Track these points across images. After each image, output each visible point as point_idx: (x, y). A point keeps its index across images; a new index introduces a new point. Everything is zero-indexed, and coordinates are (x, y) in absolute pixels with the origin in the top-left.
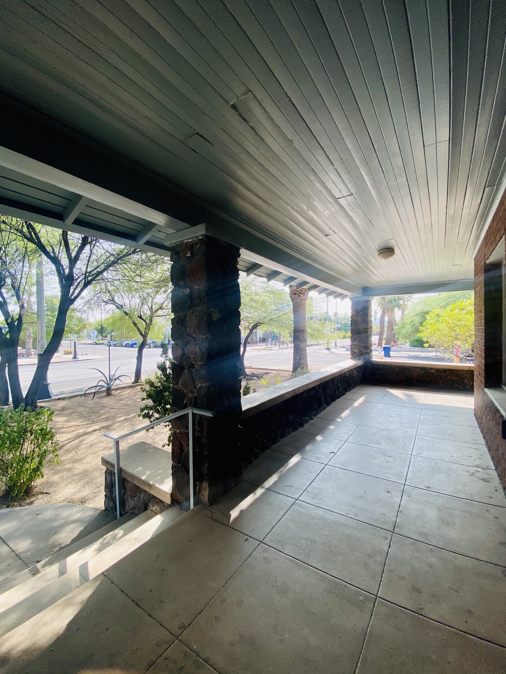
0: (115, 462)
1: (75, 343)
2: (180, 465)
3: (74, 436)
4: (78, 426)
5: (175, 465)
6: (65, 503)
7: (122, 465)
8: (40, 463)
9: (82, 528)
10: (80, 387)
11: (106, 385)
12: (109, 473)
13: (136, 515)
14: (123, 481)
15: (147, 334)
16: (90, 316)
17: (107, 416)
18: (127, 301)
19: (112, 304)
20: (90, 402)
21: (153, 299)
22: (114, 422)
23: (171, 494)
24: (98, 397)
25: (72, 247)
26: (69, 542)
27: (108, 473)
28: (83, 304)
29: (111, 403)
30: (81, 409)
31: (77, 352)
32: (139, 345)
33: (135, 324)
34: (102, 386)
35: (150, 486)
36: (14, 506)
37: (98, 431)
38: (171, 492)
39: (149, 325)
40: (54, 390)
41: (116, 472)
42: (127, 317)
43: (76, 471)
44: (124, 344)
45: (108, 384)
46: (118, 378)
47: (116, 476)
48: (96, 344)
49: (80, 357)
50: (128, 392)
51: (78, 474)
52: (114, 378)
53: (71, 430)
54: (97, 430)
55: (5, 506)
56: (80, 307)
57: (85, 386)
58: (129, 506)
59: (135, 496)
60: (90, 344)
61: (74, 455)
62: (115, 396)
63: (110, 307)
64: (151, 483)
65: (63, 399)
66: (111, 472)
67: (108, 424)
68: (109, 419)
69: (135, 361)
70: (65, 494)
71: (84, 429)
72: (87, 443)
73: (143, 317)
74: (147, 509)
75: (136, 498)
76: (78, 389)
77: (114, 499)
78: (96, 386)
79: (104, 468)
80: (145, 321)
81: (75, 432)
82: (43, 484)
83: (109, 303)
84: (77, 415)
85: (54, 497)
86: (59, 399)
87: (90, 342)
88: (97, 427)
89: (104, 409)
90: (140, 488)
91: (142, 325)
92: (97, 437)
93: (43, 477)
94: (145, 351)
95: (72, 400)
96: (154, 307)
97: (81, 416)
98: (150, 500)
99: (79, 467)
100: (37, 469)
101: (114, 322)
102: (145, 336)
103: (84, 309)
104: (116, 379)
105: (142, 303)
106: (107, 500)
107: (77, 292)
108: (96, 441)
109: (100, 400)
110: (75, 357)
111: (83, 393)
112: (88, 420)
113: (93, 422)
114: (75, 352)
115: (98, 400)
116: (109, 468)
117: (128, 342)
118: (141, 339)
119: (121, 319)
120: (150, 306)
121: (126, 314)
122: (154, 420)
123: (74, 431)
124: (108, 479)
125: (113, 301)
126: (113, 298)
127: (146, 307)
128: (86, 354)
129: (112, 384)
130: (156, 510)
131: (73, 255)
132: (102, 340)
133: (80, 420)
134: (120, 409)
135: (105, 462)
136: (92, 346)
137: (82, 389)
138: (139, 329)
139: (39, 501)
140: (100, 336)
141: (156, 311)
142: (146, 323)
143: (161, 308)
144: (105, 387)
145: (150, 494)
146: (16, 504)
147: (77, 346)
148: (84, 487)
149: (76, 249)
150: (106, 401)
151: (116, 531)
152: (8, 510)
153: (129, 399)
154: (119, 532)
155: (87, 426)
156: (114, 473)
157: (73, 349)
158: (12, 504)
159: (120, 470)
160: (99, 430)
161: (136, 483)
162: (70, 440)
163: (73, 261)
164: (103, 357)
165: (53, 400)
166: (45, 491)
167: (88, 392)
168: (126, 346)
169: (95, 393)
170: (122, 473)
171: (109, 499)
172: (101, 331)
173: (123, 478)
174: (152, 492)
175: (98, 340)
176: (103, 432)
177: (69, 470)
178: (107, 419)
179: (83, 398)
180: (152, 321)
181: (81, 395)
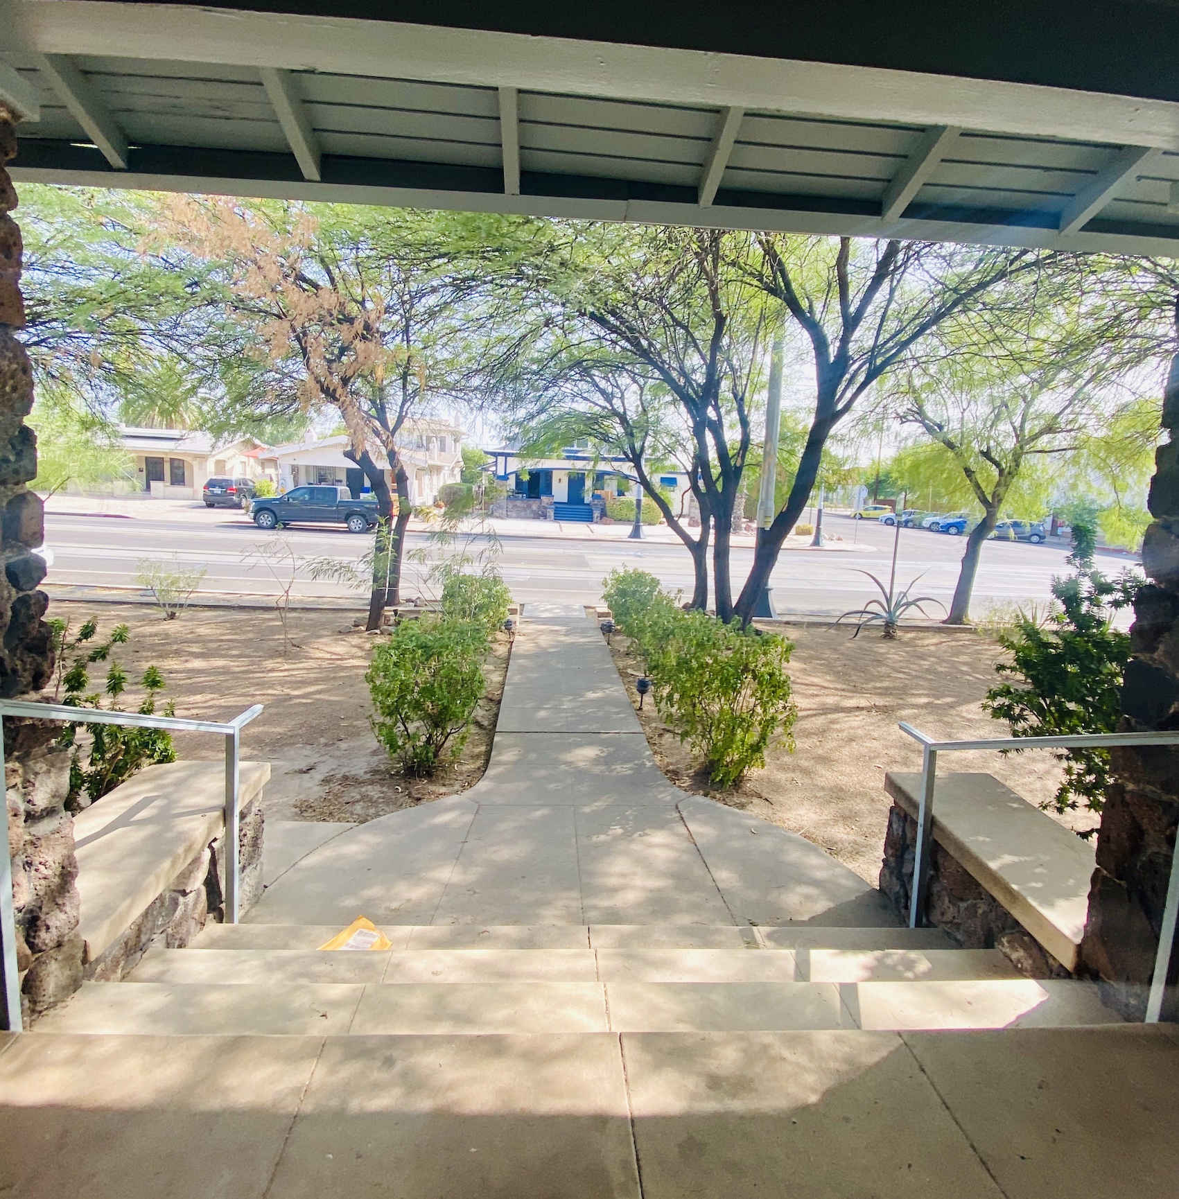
0: (919, 796)
1: (820, 511)
2: (1123, 883)
3: (814, 706)
4: (825, 688)
5: (1104, 877)
6: (797, 835)
7: (936, 811)
8: (763, 738)
9: (832, 905)
10: (825, 608)
11: (884, 614)
12: (902, 816)
13: (959, 945)
14: (936, 851)
15: (1000, 501)
16: (862, 451)
17: (886, 684)
18: (954, 413)
19: (916, 420)
20: (849, 645)
21: (1028, 404)
22: (901, 702)
23: (1079, 948)
24: (864, 637)
25: (851, 292)
26: (806, 918)
27: (898, 814)
28: (851, 425)
29: (897, 657)
30: (828, 654)
31: (822, 533)
32: (971, 527)
33: (969, 472)
34: (877, 615)
35: (1013, 896)
36: (714, 797)
37: (864, 712)
38: (1078, 940)
39: (1007, 475)
40: (777, 603)
41: (921, 820)
42: (950, 454)
43: (821, 782)
44: (926, 523)
45: (889, 612)
46: (914, 603)
47: (920, 830)
48: (862, 518)
49: (826, 544)
50: (935, 641)
51: (823, 788)
52: (904, 601)
53: (811, 692)
54: (862, 709)
55: (702, 792)
56: (844, 431)
57: (836, 608)
58: (943, 914)
59: (962, 900)
60: (848, 517)
61: (816, 746)
62: (902, 643)
63: (910, 430)
64: (1015, 887)
65: (795, 624)
66: (906, 815)
67: (887, 704)
68: (891, 694)
69: (958, 568)
70: (799, 817)
71: (837, 698)
72: (841, 731)
73: (993, 454)
74: (993, 947)
75: (963, 905)
76: (822, 611)
77: (906, 879)
78: (863, 612)
79: (889, 801)
80: (997, 464)
81: (818, 699)
82: (760, 780)
83: (911, 418)
84: (822, 665)
85: (779, 814)
86: (788, 623)
87: (849, 512)
88: (863, 703)
89: (878, 666)
90: (979, 885)
91: (988, 475)
92: (863, 724)
93: (763, 766)
94: (986, 546)
95: (813, 630)
96: (1027, 426)
97: (830, 669)
98: (1004, 929)
99: (827, 777)
100: (756, 748)
101: (916, 466)
102: (991, 505)
103: (852, 436)
104: (908, 604)
105: (997, 417)
106: (887, 872)
107: (848, 395)
108: (860, 732)
109: (870, 645)
110: (816, 542)
111: (834, 621)
112: (846, 682)
113: (855, 690)
114: (818, 529)
115: (865, 645)
116: (903, 804)
117: (937, 519)
118: (977, 514)
119: (937, 458)
120: (1017, 424)
121: (950, 445)
122: (1025, 732)
123: (817, 695)
124: (895, 826)
125: (919, 414)
126: (920, 408)
127: (1004, 427)
128: (839, 539)
129: (898, 613)
130: (1019, 961)
131: (852, 309)
132: (876, 508)
133: (828, 677)
134: (916, 677)
135: (892, 786)
136: (854, 521)
137: (828, 611)
138: (978, 487)
139: (756, 810)
140: (871, 501)
141: (1035, 437)
142: (1001, 472)
143: (1050, 429)
144: (882, 617)
145: (1007, 914)
146: (718, 796)
147: (823, 519)
148: (836, 821)
149: (861, 295)
150: (883, 648)
151: (913, 954)
152: (707, 800)
153: (941, 661)
154: (922, 960)
155: (843, 693)
156: (915, 823)
157: (813, 526)
158: (712, 793)
159: (931, 822)
160: (869, 709)
161: (971, 869)
162: (809, 712)
163: (851, 323)
164: (875, 549)
165: (776, 622)
166: (765, 795)
167: (843, 621)
168: (930, 529)
169: (859, 627)
170: (935, 829)
171: (891, 873)
172: (878, 487)
173: (936, 842)
174: (1017, 913)
175: (866, 509)
176: (875, 717)
177: (806, 772)
178: (885, 692)
179: (832, 631)
180: (1018, 465)
181: (829, 625)
